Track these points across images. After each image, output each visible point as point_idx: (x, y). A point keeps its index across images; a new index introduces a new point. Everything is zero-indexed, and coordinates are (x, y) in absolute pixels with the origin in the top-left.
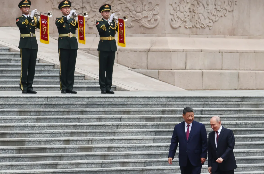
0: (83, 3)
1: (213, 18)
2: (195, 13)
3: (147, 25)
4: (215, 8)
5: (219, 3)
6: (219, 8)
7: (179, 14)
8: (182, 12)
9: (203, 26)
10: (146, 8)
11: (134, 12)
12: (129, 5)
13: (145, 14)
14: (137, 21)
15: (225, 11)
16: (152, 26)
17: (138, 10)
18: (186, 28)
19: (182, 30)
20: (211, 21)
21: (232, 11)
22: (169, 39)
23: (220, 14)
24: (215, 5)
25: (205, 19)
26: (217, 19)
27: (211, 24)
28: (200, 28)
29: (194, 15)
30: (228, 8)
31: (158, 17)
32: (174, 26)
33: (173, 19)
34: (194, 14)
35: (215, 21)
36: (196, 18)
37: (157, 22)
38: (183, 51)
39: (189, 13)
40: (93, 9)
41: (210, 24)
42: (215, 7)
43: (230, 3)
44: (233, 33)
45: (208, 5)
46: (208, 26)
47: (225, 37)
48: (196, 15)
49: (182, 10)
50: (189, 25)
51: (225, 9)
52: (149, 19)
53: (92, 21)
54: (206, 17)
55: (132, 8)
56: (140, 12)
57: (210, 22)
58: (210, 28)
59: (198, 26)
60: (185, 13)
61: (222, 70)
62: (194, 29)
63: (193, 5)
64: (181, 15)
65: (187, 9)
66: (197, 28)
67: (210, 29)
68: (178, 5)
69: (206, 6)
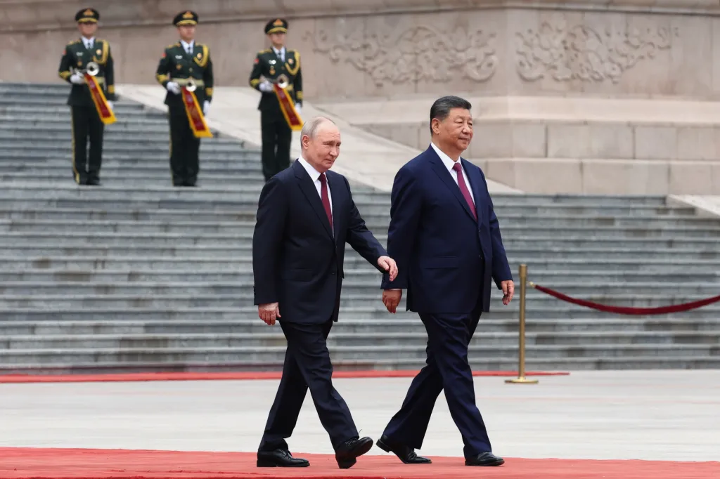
0: (365, 37)
1: (623, 61)
2: (577, 50)
3: (476, 74)
4: (627, 42)
5: (636, 32)
6: (635, 42)
7: (538, 52)
8: (547, 49)
9: (597, 76)
10: (473, 43)
11: (453, 52)
12: (444, 38)
13: (471, 53)
14: (458, 68)
15: (650, 47)
16: (484, 77)
17: (460, 46)
18: (556, 80)
19: (547, 83)
20: (616, 66)
21: (669, 47)
22: (511, 100)
23: (637, 53)
24: (626, 35)
25: (602, 62)
26: (631, 62)
27: (617, 72)
28: (590, 79)
29: (576, 56)
30: (658, 41)
31: (494, 58)
32: (526, 75)
33: (524, 62)
34: (574, 52)
35: (628, 67)
36: (581, 59)
37: (493, 67)
38: (542, 122)
39: (562, 51)
40: (383, 49)
41: (613, 73)
42: (625, 39)
43: (662, 32)
44: (670, 90)
45: (608, 35)
46: (610, 77)
47: (650, 98)
48: (579, 54)
49: (546, 44)
50: (562, 73)
51: (652, 44)
52: (478, 63)
53: (381, 72)
54: (604, 58)
55: (449, 44)
56: (463, 51)
57: (614, 69)
58: (615, 79)
59: (586, 76)
60: (553, 51)
61: (634, 158)
62: (577, 82)
63: (573, 35)
64: (545, 56)
65: (557, 42)
66: (583, 80)
67: (615, 83)
68: (537, 36)
69: (604, 37)
